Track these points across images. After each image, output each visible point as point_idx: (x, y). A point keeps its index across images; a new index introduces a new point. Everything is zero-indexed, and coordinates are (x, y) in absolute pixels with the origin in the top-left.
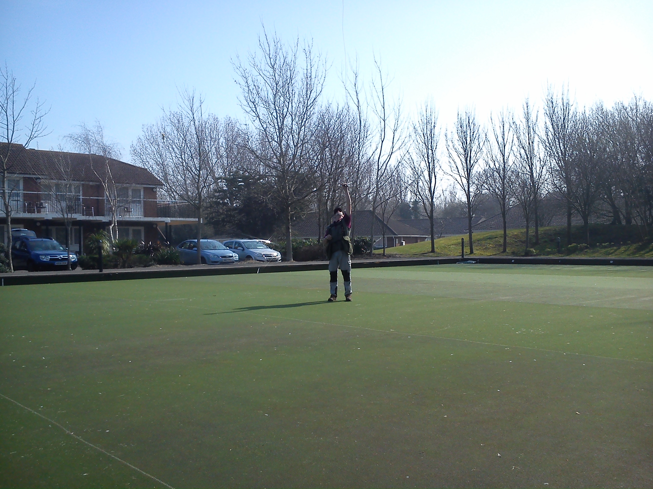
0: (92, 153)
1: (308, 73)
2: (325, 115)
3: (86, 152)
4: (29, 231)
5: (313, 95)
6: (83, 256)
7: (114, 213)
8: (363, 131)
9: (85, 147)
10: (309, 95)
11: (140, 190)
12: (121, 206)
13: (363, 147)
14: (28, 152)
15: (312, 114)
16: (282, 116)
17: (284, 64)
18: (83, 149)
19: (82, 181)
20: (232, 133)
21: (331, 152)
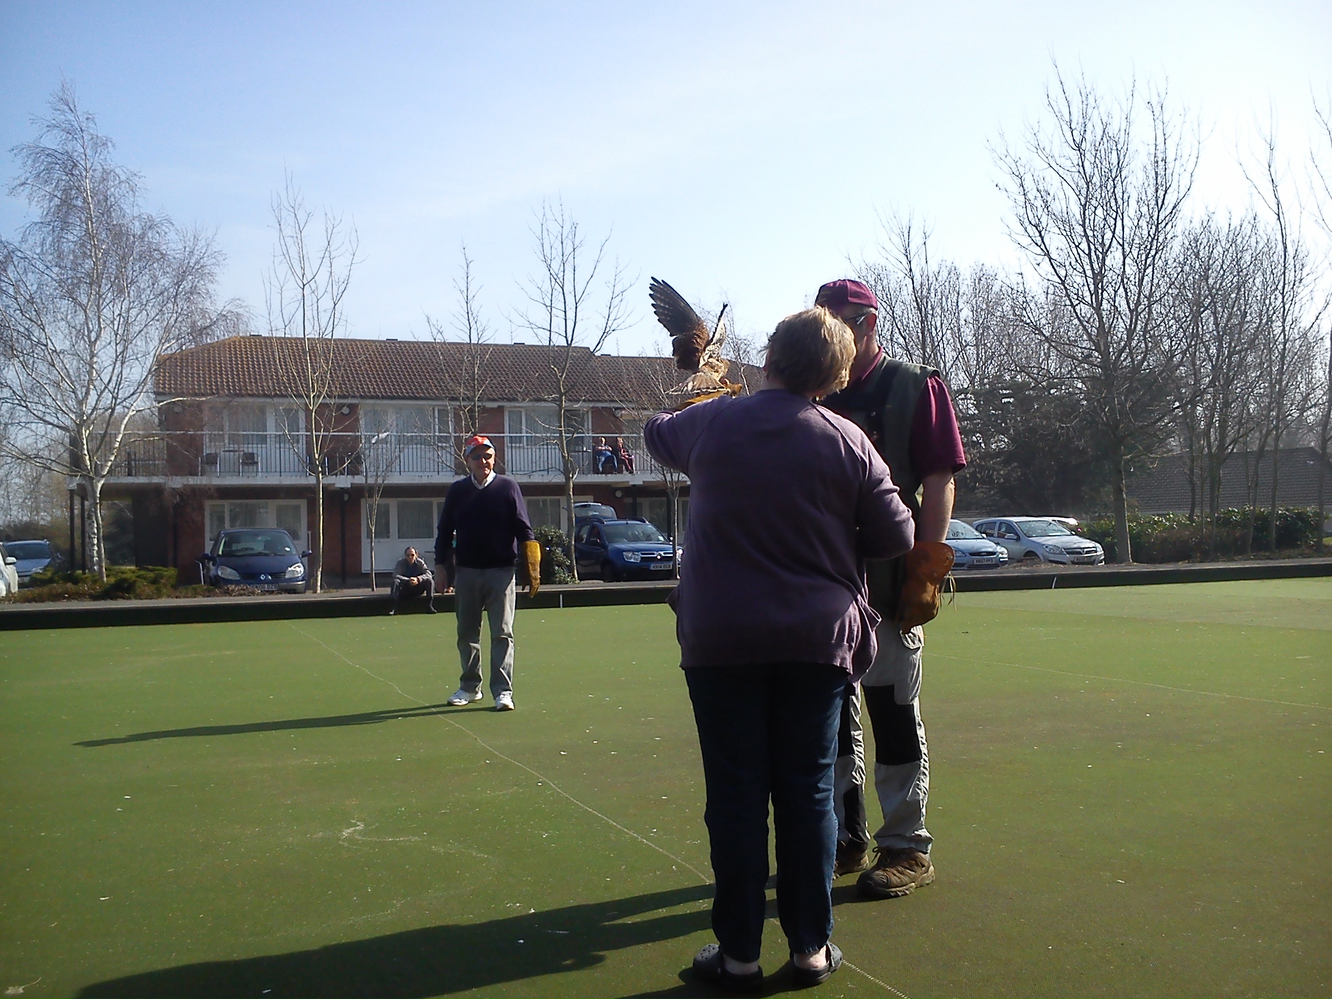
1: (1158, 152)
5: (1171, 199)
8: (1292, 266)
10: (1162, 198)
13: (1293, 303)
14: (599, 361)
15: (1168, 239)
16: (1100, 250)
17: (1105, 140)
20: (986, 297)
21: (1216, 318)
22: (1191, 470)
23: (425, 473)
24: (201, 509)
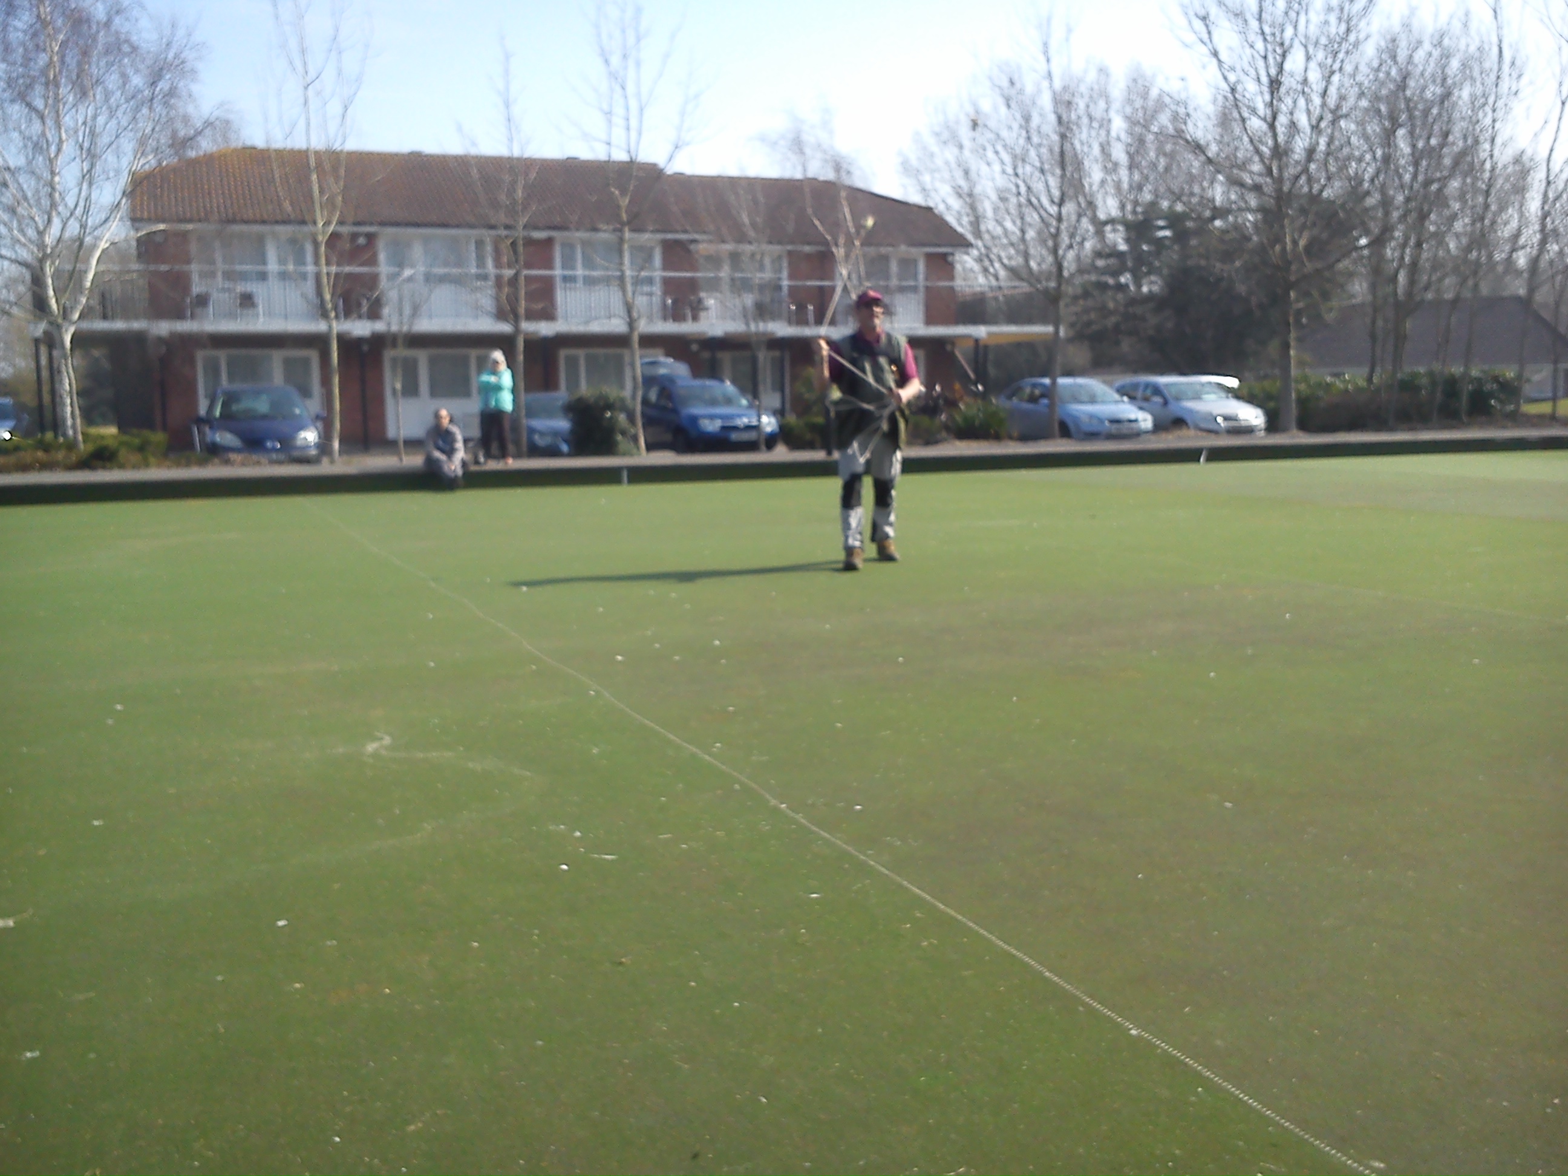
0: (810, 176)
2: (1400, 37)
3: (797, 173)
4: (676, 364)
6: (790, 418)
8: (1506, 76)
9: (794, 161)
11: (918, 258)
13: (1505, 120)
14: (671, 181)
15: (1361, 39)
16: (1279, 50)
18: (791, 168)
19: (789, 243)
20: (1143, 104)
21: (1412, 138)
22: (1374, 322)
23: (462, 320)
24: (192, 361)
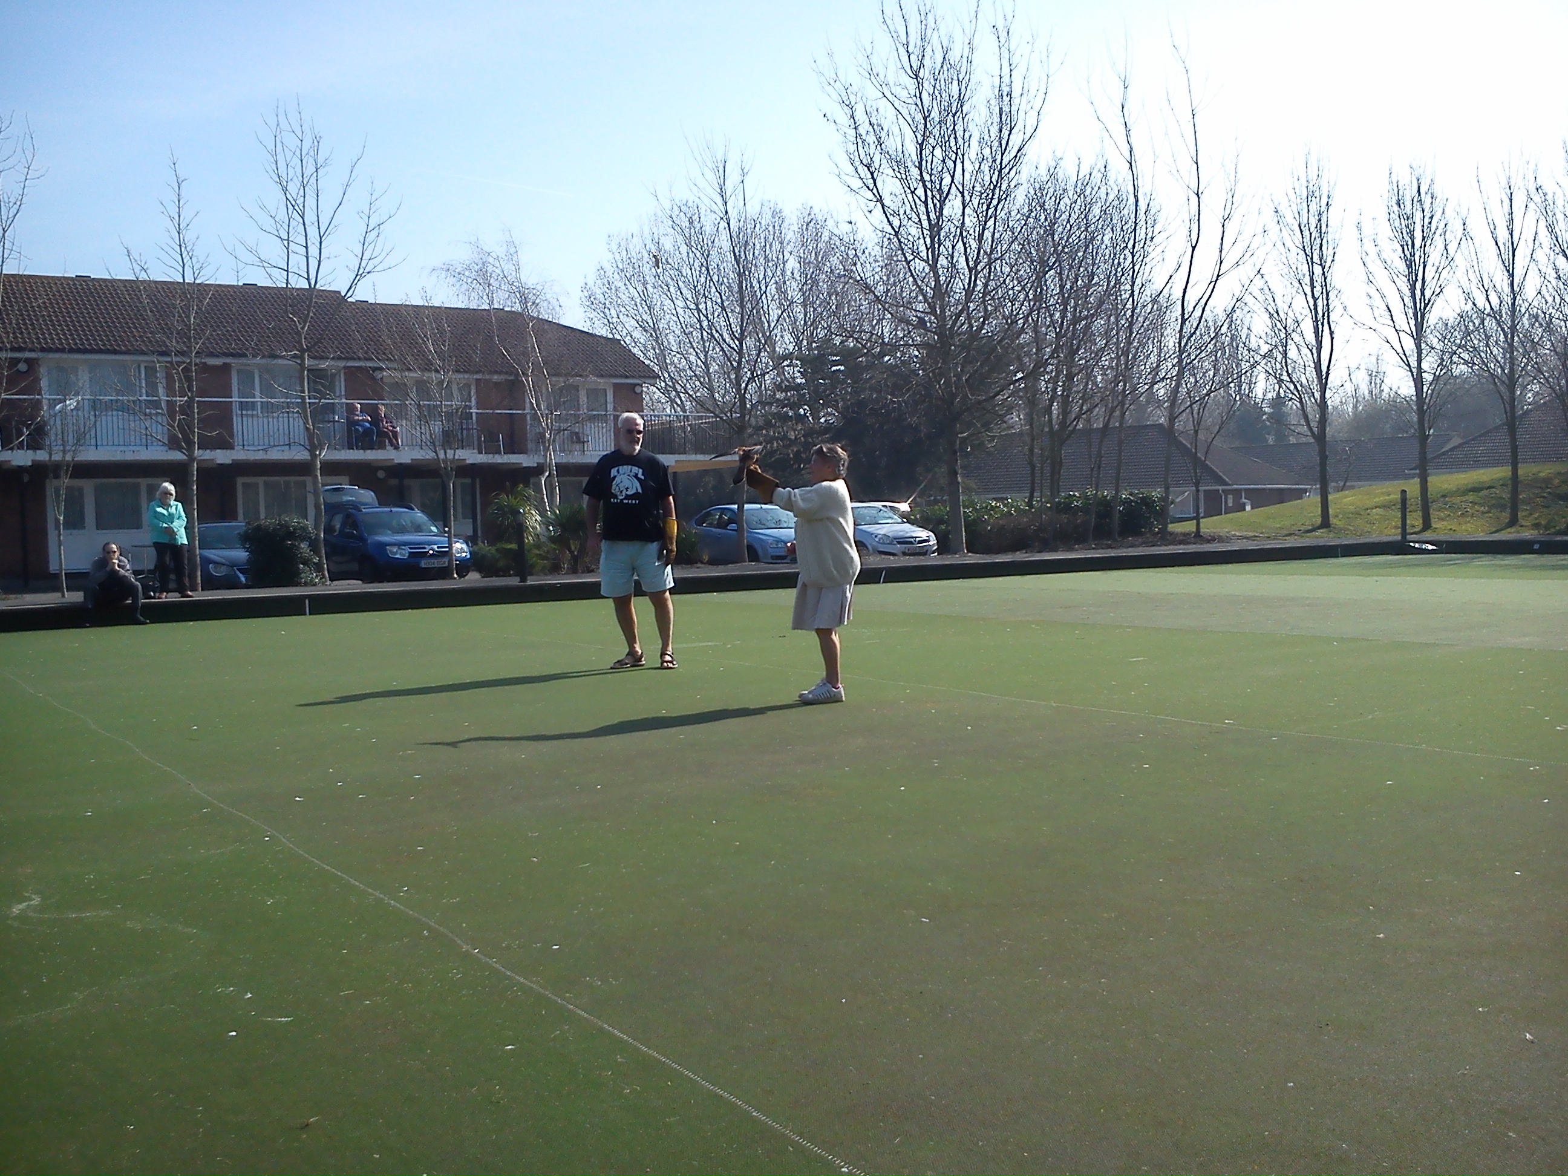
0: (496, 307)
1: (1003, 85)
2: (1047, 187)
3: (483, 303)
4: (362, 491)
5: (1016, 140)
6: (482, 545)
7: (549, 446)
8: (1143, 223)
9: (480, 292)
10: (1006, 139)
11: (605, 390)
12: (564, 430)
13: (1144, 263)
14: (354, 309)
15: (1012, 186)
16: (938, 197)
17: (945, 66)
18: (476, 298)
19: (477, 372)
20: (815, 245)
21: (1061, 279)
22: (1031, 450)
23: (131, 448)
